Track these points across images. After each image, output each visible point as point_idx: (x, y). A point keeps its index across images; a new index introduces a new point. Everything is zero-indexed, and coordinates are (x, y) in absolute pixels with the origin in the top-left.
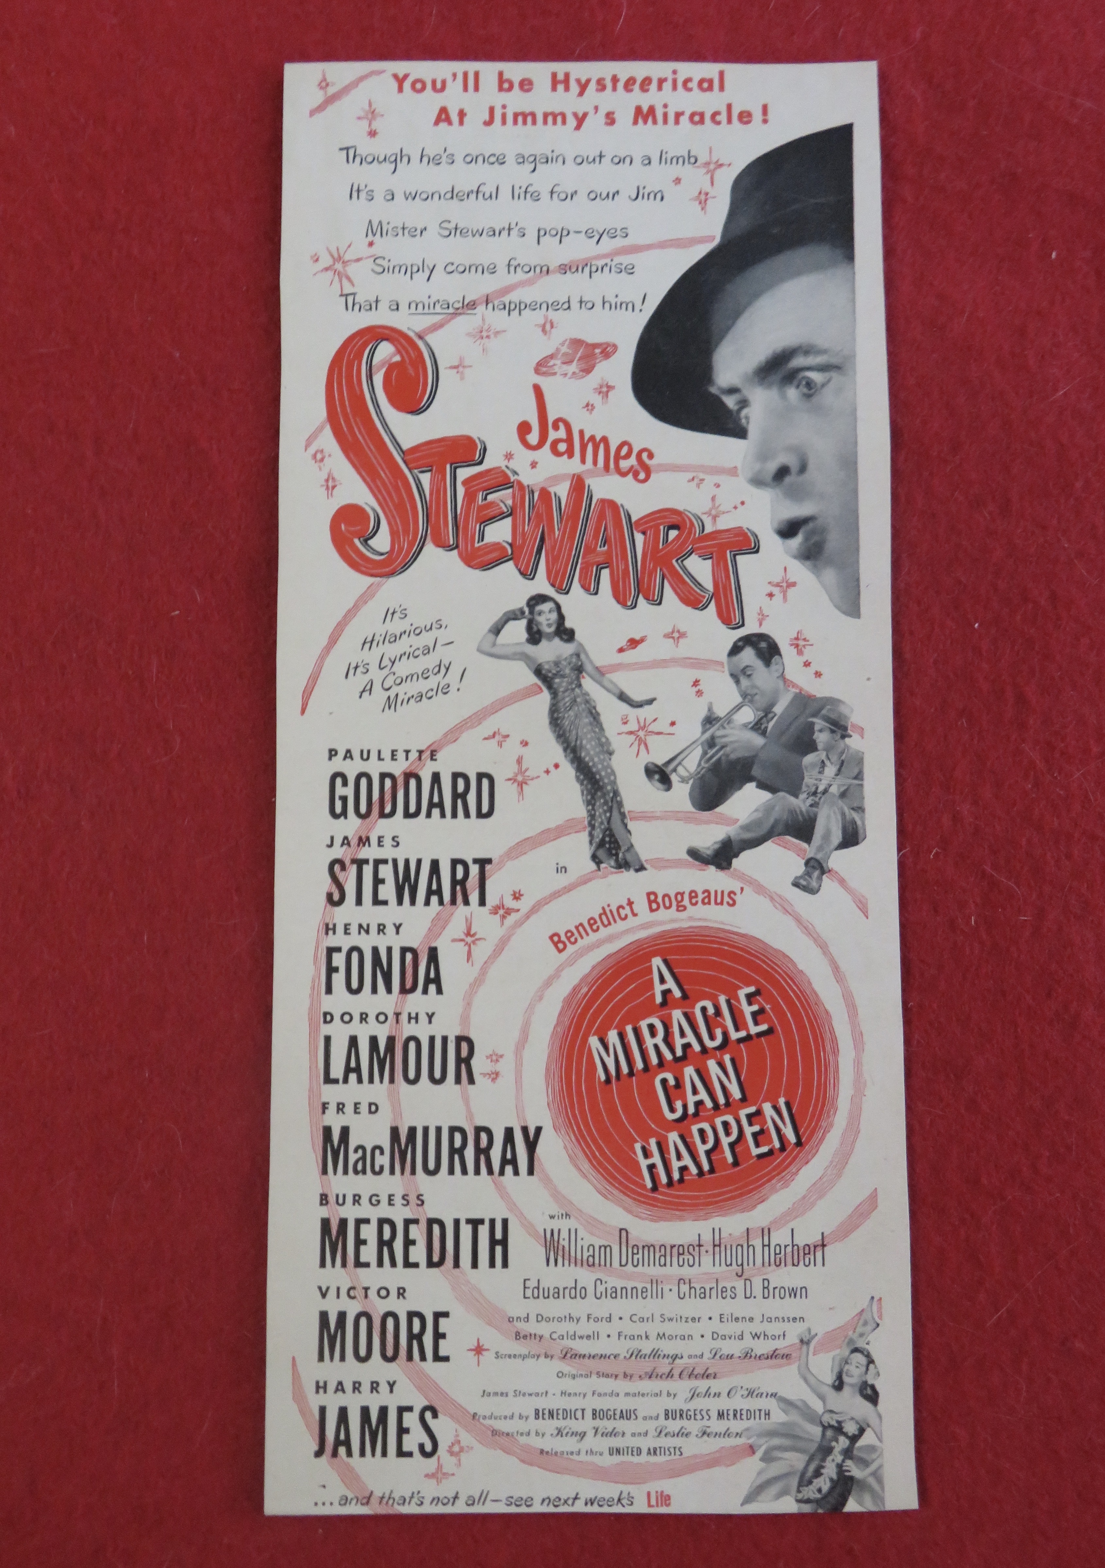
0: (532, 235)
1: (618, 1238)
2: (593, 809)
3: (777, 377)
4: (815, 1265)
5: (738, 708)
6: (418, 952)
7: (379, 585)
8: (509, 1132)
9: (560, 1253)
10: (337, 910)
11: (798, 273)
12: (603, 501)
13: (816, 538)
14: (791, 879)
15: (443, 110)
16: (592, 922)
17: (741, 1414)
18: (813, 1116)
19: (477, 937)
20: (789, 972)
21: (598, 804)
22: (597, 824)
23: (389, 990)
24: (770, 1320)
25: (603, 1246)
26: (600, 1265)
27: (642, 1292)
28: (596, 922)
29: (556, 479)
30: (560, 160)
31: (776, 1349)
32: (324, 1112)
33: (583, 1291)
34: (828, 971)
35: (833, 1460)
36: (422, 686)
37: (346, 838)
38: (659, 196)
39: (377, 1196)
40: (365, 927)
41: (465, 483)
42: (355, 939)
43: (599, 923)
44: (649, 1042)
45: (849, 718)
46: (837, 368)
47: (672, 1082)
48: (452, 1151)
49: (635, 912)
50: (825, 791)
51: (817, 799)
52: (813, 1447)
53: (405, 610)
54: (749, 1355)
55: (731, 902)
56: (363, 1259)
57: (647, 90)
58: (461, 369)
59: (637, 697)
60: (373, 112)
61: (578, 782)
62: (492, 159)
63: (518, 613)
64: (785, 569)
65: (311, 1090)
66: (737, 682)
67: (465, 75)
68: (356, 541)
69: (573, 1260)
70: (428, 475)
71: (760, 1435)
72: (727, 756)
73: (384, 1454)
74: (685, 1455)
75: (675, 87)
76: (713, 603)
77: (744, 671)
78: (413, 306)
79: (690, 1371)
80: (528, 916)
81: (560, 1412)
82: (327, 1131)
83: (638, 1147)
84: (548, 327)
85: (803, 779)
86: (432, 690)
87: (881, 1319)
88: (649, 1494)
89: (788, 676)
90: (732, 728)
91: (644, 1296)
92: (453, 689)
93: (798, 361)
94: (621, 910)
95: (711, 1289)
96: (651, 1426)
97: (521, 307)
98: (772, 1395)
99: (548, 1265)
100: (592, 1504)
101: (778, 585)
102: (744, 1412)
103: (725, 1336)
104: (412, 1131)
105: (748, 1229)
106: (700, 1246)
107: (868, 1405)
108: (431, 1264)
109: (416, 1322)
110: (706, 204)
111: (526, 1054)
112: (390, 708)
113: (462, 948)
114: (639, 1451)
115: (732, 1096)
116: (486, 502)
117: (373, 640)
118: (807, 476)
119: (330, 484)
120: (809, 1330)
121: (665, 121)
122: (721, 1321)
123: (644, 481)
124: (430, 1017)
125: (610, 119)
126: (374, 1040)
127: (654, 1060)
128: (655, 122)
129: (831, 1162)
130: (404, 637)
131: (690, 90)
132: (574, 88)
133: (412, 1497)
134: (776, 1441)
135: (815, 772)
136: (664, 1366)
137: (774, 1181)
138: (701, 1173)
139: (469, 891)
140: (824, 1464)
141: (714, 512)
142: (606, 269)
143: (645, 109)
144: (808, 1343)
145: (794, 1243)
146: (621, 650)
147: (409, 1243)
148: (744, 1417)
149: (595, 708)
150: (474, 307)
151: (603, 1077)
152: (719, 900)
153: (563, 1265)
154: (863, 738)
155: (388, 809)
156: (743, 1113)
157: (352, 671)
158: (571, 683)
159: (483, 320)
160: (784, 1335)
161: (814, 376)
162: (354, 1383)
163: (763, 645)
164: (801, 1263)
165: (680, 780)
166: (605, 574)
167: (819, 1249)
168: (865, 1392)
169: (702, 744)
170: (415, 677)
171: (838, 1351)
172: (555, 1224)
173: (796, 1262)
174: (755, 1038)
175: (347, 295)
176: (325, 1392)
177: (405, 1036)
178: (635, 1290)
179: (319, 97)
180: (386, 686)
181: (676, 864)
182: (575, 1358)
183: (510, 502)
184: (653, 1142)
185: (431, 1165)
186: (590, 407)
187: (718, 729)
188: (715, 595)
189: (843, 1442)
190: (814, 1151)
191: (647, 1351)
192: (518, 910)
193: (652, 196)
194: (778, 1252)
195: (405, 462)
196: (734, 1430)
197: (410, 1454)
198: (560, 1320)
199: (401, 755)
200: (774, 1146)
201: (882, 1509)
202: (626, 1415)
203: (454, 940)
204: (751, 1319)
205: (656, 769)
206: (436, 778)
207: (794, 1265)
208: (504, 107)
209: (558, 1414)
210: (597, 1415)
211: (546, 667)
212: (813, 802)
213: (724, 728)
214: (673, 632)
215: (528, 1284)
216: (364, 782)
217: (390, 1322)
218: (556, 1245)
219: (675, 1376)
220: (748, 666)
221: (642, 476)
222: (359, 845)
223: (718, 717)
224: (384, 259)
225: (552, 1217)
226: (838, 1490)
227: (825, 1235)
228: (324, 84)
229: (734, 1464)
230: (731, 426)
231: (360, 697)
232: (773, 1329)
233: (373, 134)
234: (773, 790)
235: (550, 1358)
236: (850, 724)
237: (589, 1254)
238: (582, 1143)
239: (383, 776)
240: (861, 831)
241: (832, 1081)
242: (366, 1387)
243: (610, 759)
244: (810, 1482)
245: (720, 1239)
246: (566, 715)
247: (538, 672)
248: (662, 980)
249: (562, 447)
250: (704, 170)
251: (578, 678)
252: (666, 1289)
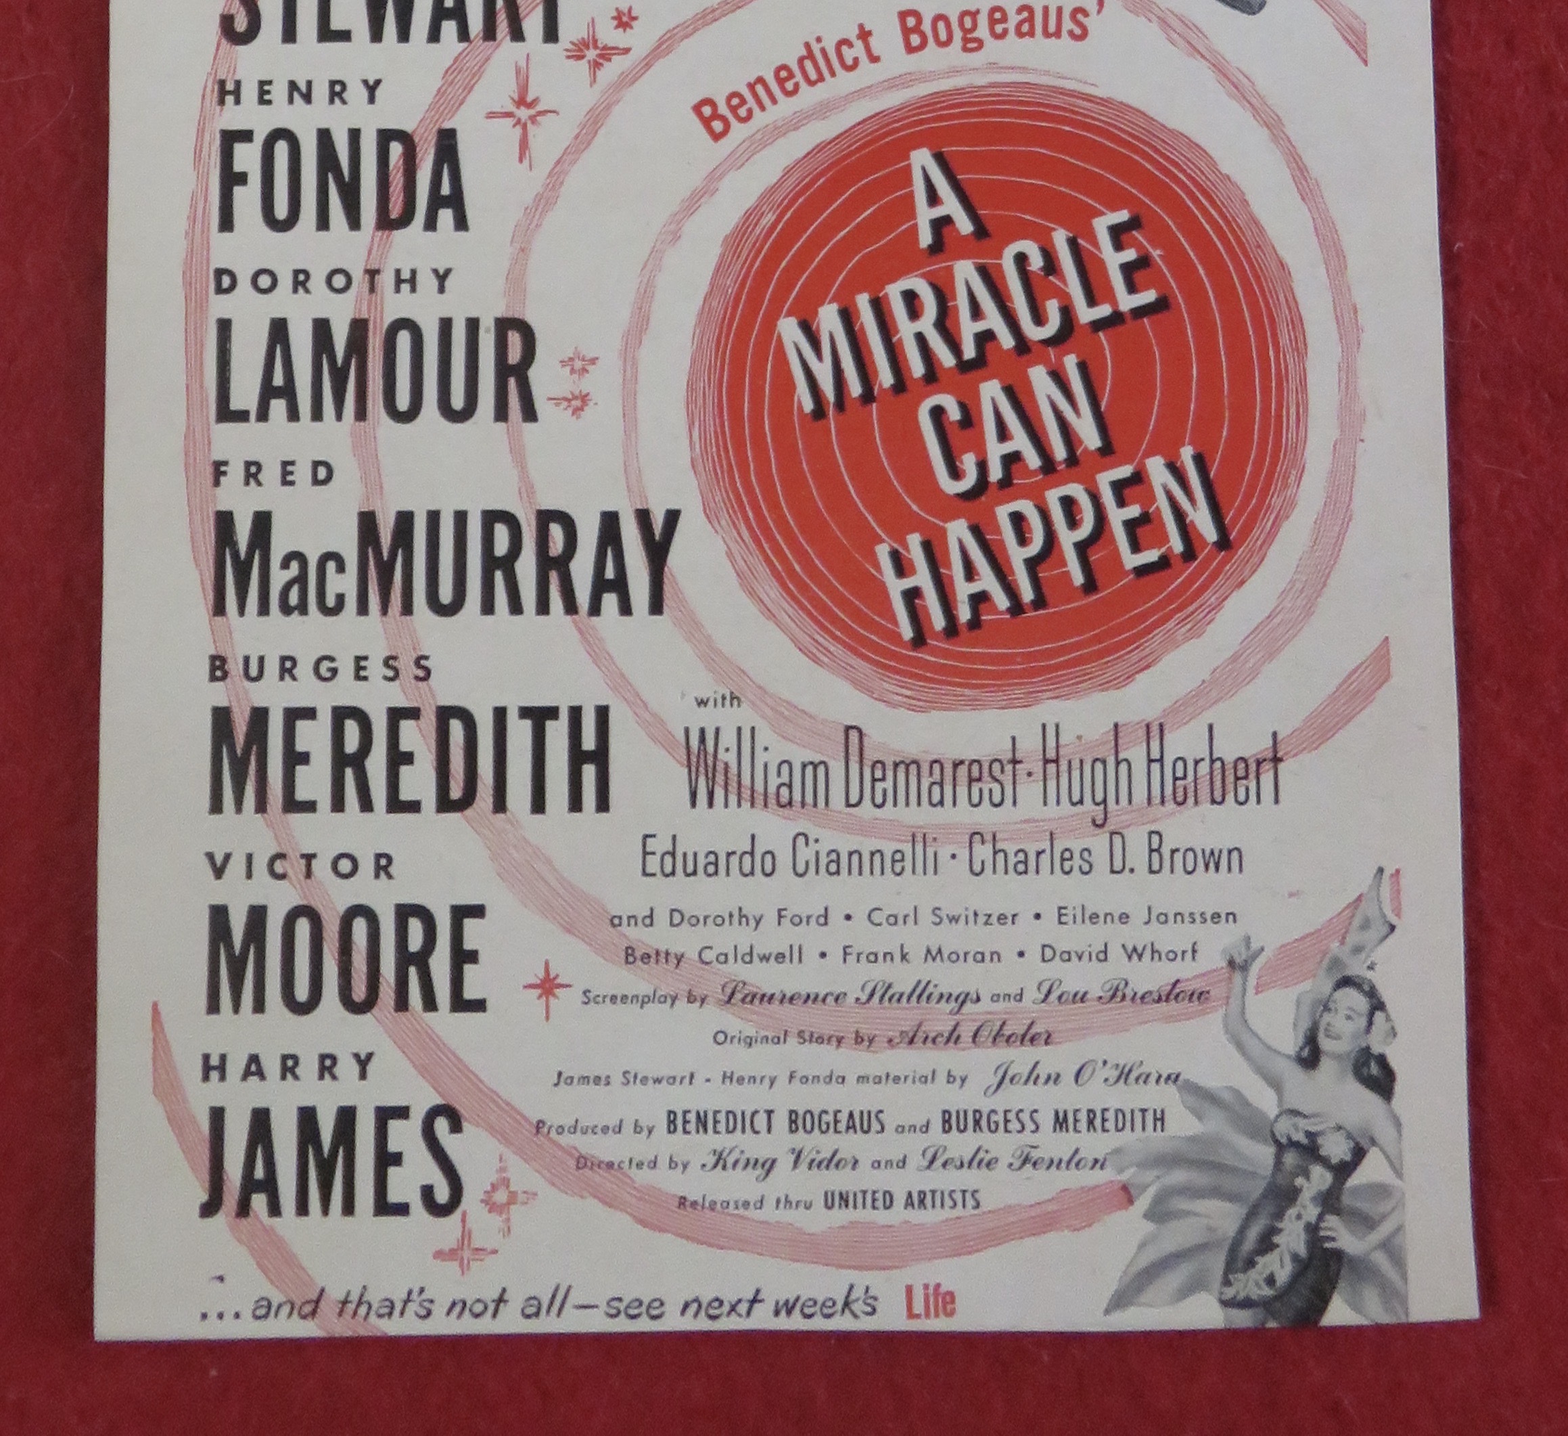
1: (842, 748)
4: (1259, 802)
6: (416, 140)
8: (610, 522)
9: (720, 778)
10: (242, 51)
16: (783, 74)
17: (1104, 1120)
18: (1252, 487)
19: (540, 107)
20: (1201, 180)
23: (354, 222)
24: (1163, 919)
25: (811, 763)
26: (803, 804)
27: (894, 861)
28: (791, 75)
31: (1178, 981)
32: (217, 483)
33: (768, 858)
34: (1283, 175)
35: (1299, 1217)
39: (332, 659)
40: (304, 89)
42: (283, 114)
43: (799, 77)
44: (906, 330)
47: (954, 414)
48: (491, 563)
49: (876, 52)
52: (1256, 1189)
54: (1120, 994)
55: (1078, 31)
56: (301, 795)
65: (189, 435)
69: (746, 794)
71: (1144, 1165)
73: (349, 1208)
74: (985, 1207)
79: (997, 1028)
80: (648, 63)
81: (722, 1117)
82: (225, 521)
83: (883, 552)
87: (1398, 915)
88: (909, 1290)
91: (898, 869)
94: (844, 48)
95: (1039, 854)
96: (914, 1145)
98: (1169, 1077)
99: (694, 804)
100: (789, 1312)
102: (1110, 1115)
103: (1069, 953)
104: (405, 521)
105: (1116, 726)
106: (1015, 762)
107: (1371, 1099)
108: (445, 804)
109: (415, 927)
111: (646, 355)
113: (507, 132)
114: (889, 1200)
115: (1081, 442)
120: (1247, 940)
122: (1060, 923)
124: (442, 278)
126: (322, 329)
127: (917, 368)
129: (1292, 582)
133: (407, 1301)
134: (1179, 1176)
136: (940, 1019)
137: (1170, 624)
138: (1017, 607)
139: (522, 11)
140: (1280, 1225)
144: (1244, 968)
145: (1215, 756)
147: (398, 759)
148: (1110, 1125)
151: (808, 405)
152: (1052, 28)
153: (726, 806)
156: (1105, 480)
160: (1194, 951)
162: (285, 1058)
164: (1230, 797)
167: (1267, 766)
168: (1365, 1071)
171: (1307, 985)
172: (708, 718)
173: (1218, 796)
174: (1128, 318)
176: (223, 1078)
177: (388, 320)
178: (877, 857)
182: (752, 1002)
184: (914, 541)
185: (446, 594)
189: (1320, 1178)
190: (1255, 559)
191: (904, 985)
192: (627, 51)
194: (1180, 774)
196: (1088, 1154)
197: (402, 1209)
198: (719, 921)
200: (1170, 549)
201: (1403, 1320)
202: (860, 1123)
203: (491, 115)
204: (1124, 918)
207: (1213, 801)
209: (716, 1122)
210: (800, 1122)
215: (652, 845)
217: (360, 927)
218: (710, 762)
219: (961, 1040)
225: (702, 703)
226: (1311, 1277)
227: (1280, 737)
229: (1090, 1225)
232: (1171, 937)
235: (698, 1004)
237: (780, 781)
238: (766, 546)
241: (1293, 410)
242: (309, 1067)
244: (1250, 1264)
245: (1058, 747)
248: (933, 198)
252: (944, 853)
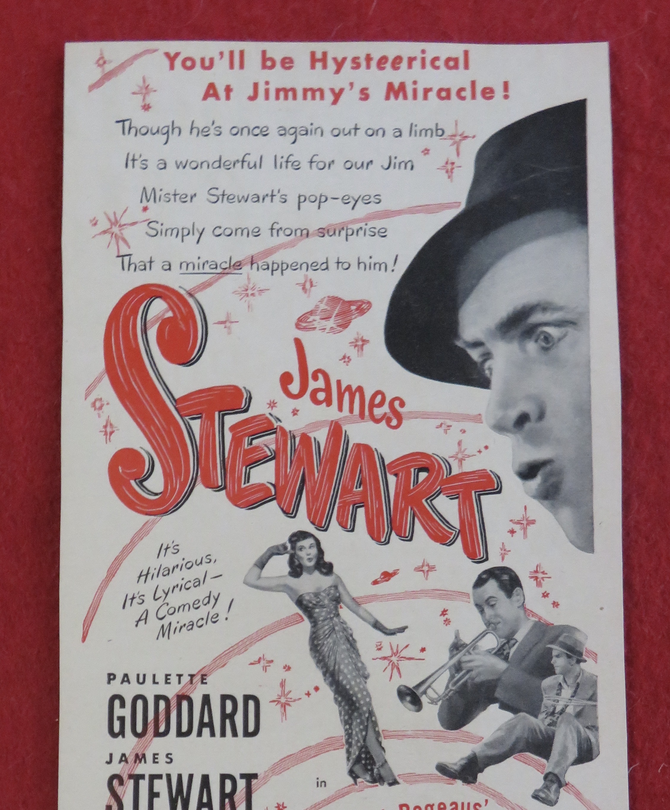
0: (293, 201)
2: (350, 728)
3: (516, 332)
5: (483, 635)
7: (154, 523)
11: (537, 236)
12: (358, 446)
13: (553, 480)
14: (531, 792)
15: (212, 86)
21: (354, 723)
22: (353, 742)
29: (317, 425)
30: (319, 131)
36: (194, 615)
37: (124, 755)
38: (409, 165)
41: (232, 429)
45: (584, 645)
46: (572, 323)
50: (562, 712)
51: (554, 719)
53: (178, 545)
57: (398, 68)
58: (228, 324)
59: (390, 625)
60: (147, 87)
61: (336, 703)
62: (257, 131)
63: (281, 548)
64: (525, 508)
66: (482, 611)
67: (232, 53)
68: (133, 482)
70: (198, 421)
72: (473, 679)
75: (423, 66)
76: (459, 538)
77: (487, 601)
78: (184, 265)
84: (308, 286)
85: (542, 700)
86: (202, 619)
89: (528, 606)
90: (477, 654)
92: (222, 617)
93: (537, 318)
97: (283, 267)
101: (518, 523)
110: (452, 172)
112: (163, 635)
116: (252, 446)
117: (148, 573)
118: (545, 423)
119: (109, 430)
121: (415, 97)
123: (396, 427)
125: (365, 95)
128: (405, 97)
130: (177, 570)
131: (437, 68)
132: (332, 66)
135: (553, 694)
141: (460, 456)
142: (361, 233)
143: (396, 86)
146: (375, 582)
149: (351, 635)
150: (239, 267)
154: (596, 662)
155: (162, 729)
157: (129, 602)
158: (330, 613)
159: (249, 279)
161: (551, 330)
163: (506, 577)
165: (430, 701)
166: (361, 512)
169: (450, 668)
170: (187, 607)
175: (123, 256)
179: (97, 74)
180: (160, 616)
181: (427, 778)
183: (273, 447)
186: (346, 360)
187: (465, 655)
188: (462, 531)
193: (403, 165)
195: (177, 409)
199: (174, 679)
205: (408, 692)
206: (206, 700)
208: (267, 83)
211: (307, 598)
212: (551, 722)
213: (470, 654)
214: (423, 566)
216: (140, 703)
220: (491, 597)
221: (394, 422)
222: (135, 762)
223: (464, 644)
224: (157, 222)
228: (101, 62)
230: (475, 377)
231: (137, 625)
233: (146, 107)
234: (514, 710)
236: (585, 650)
239: (158, 698)
240: (595, 748)
243: (366, 683)
246: (325, 642)
247: (300, 602)
249: (321, 396)
250: (451, 142)
251: (336, 608)
